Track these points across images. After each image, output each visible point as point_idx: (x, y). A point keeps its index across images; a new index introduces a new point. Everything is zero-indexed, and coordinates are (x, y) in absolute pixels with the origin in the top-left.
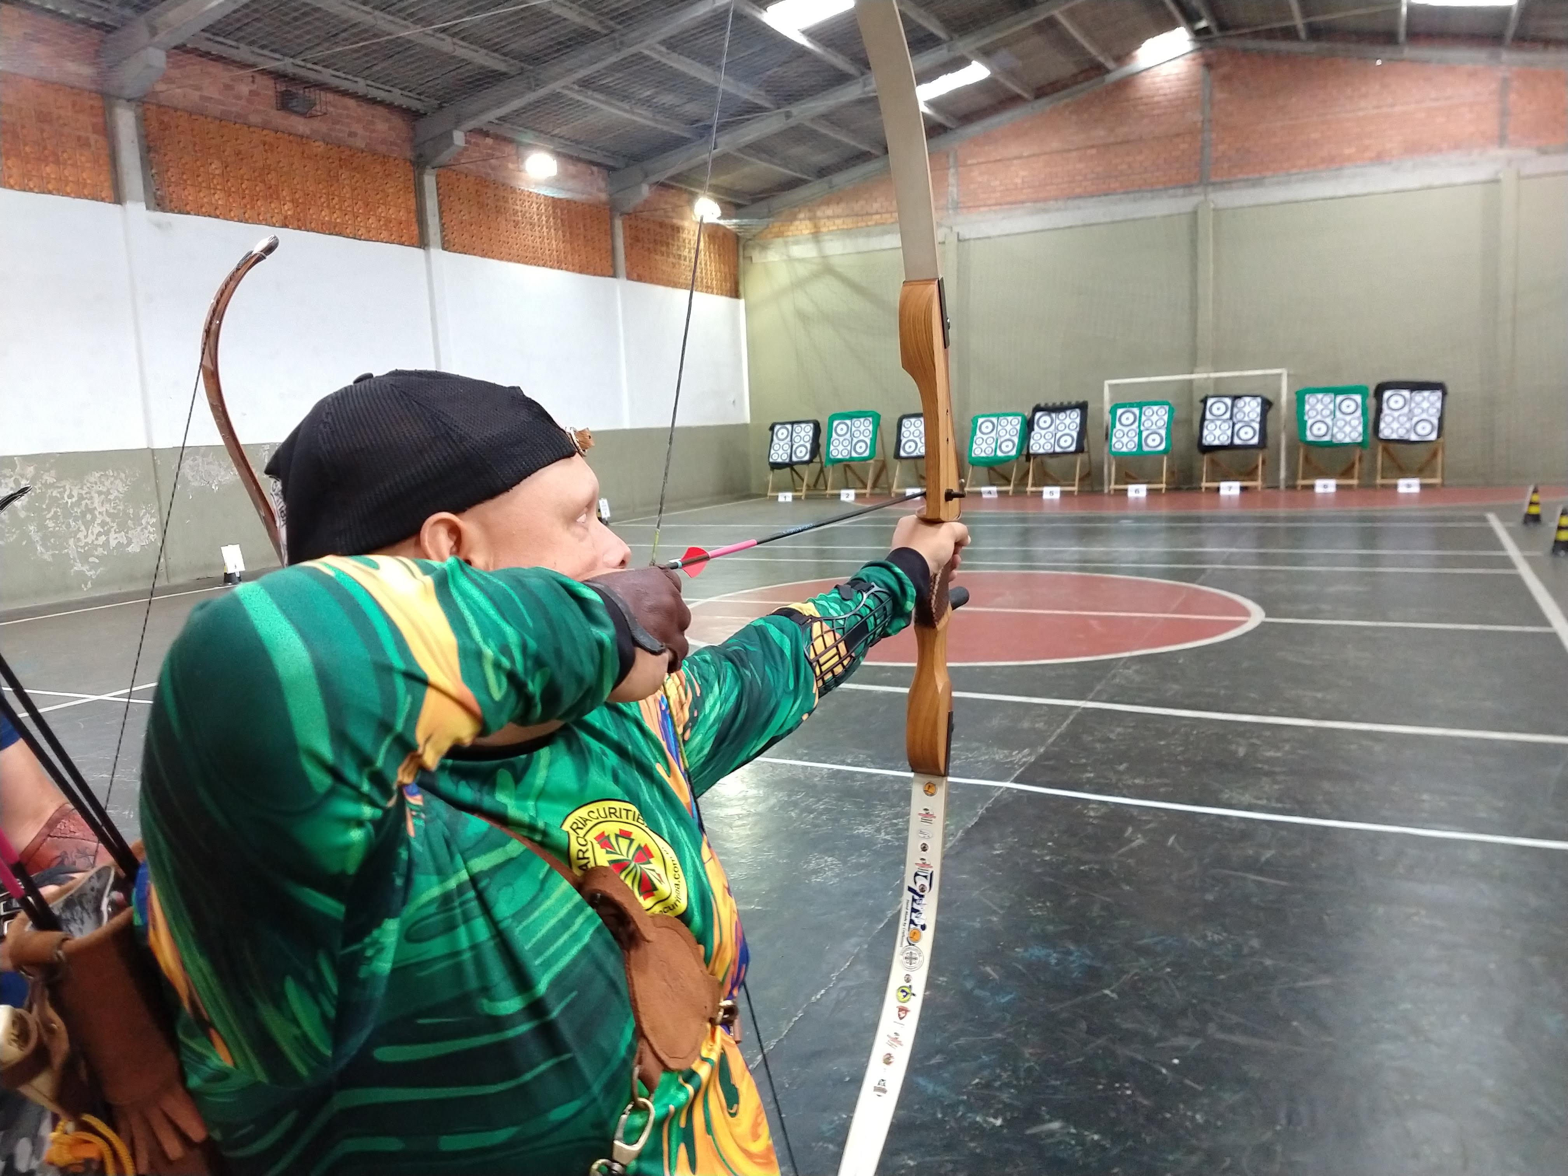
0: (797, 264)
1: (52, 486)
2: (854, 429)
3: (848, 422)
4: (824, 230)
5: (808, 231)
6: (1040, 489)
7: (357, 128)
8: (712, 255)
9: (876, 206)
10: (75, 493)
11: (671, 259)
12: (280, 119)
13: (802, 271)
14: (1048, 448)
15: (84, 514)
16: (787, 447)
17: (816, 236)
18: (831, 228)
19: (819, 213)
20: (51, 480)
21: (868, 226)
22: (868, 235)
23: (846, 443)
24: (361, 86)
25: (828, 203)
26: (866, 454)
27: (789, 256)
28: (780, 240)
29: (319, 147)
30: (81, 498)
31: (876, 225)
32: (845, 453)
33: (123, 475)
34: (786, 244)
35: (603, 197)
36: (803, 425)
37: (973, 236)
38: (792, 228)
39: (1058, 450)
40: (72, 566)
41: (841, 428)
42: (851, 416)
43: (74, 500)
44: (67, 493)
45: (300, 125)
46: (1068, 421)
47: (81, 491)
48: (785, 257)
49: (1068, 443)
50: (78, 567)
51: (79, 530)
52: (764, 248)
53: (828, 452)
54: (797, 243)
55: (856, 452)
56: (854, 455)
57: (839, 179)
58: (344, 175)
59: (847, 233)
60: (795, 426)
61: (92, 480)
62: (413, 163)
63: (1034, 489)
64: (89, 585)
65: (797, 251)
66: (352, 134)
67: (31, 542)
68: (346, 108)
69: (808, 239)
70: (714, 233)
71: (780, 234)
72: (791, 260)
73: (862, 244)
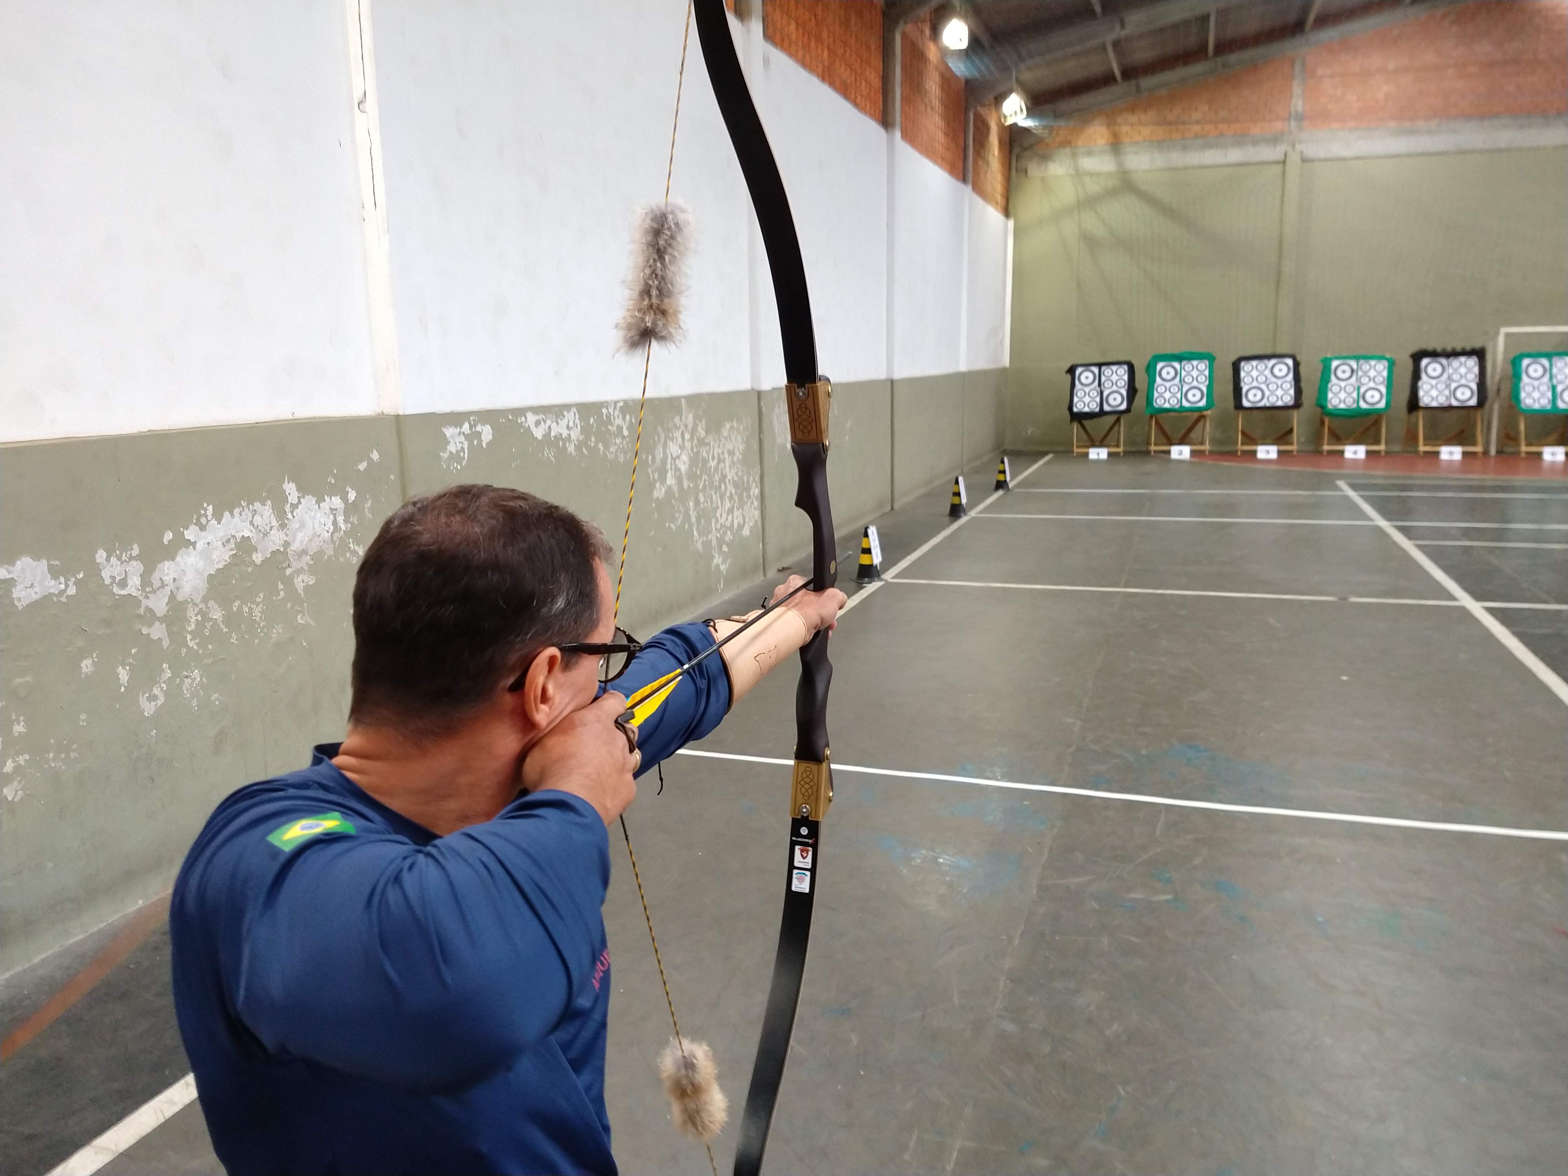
0: (1086, 179)
1: (703, 442)
2: (1183, 373)
3: (1177, 365)
4: (1126, 140)
6: (1435, 449)
9: (1196, 116)
10: (716, 453)
13: (1093, 187)
14: (1442, 401)
15: (720, 483)
16: (1094, 394)
17: (1116, 145)
18: (1135, 138)
19: (1120, 120)
20: (703, 434)
21: (1184, 138)
22: (1185, 148)
23: (1175, 389)
25: (1132, 109)
26: (1203, 403)
27: (1077, 170)
28: (1068, 150)
30: (719, 460)
31: (1196, 136)
32: (1174, 402)
33: (742, 427)
34: (1074, 155)
36: (1114, 368)
37: (1321, 154)
38: (1083, 136)
39: (1455, 403)
40: (713, 558)
41: (1166, 370)
42: (1180, 358)
43: (715, 462)
44: (711, 452)
46: (1463, 370)
47: (719, 450)
48: (1071, 171)
49: (1467, 396)
50: (716, 559)
51: (717, 507)
52: (1045, 158)
53: (1149, 400)
54: (1090, 154)
55: (1187, 400)
56: (1185, 404)
57: (1147, 82)
58: (853, 18)
59: (1160, 144)
60: (1103, 368)
61: (725, 434)
63: (1428, 449)
64: (722, 585)
65: (1088, 163)
67: (691, 528)
69: (1104, 150)
71: (1066, 143)
72: (1079, 174)
73: (1177, 158)
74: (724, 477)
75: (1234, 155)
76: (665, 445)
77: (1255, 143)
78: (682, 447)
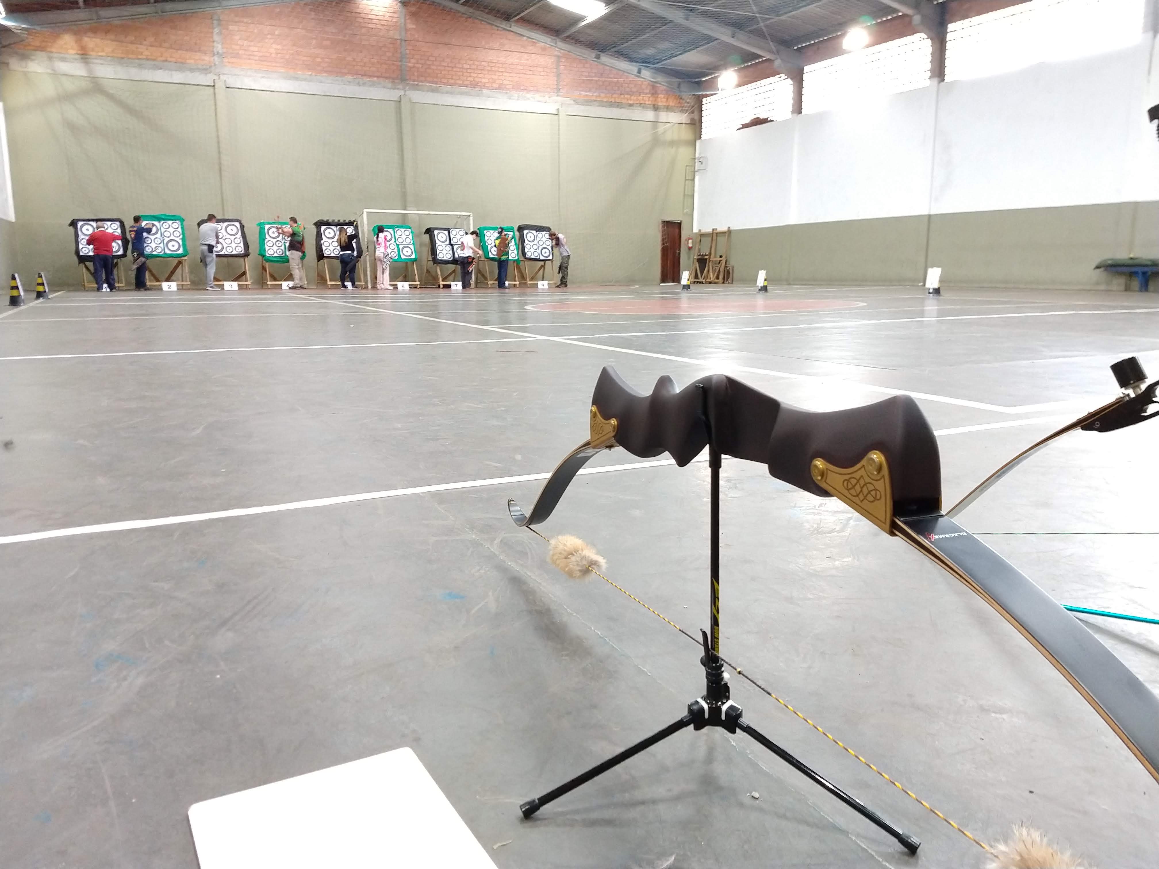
0: (64, 79)
4: (93, 54)
5: (74, 52)
17: (84, 56)
18: (100, 54)
19: (85, 37)
21: (138, 59)
22: (140, 66)
23: (159, 242)
25: (94, 31)
26: (180, 251)
27: (54, 70)
28: (42, 54)
31: (147, 59)
32: (160, 251)
34: (50, 59)
48: (50, 71)
52: (21, 56)
54: (63, 59)
55: (169, 249)
56: (168, 252)
57: (105, 12)
59: (121, 60)
65: (63, 66)
69: (76, 59)
71: (42, 48)
72: (56, 74)
73: (134, 73)
75: (178, 77)
77: (192, 70)
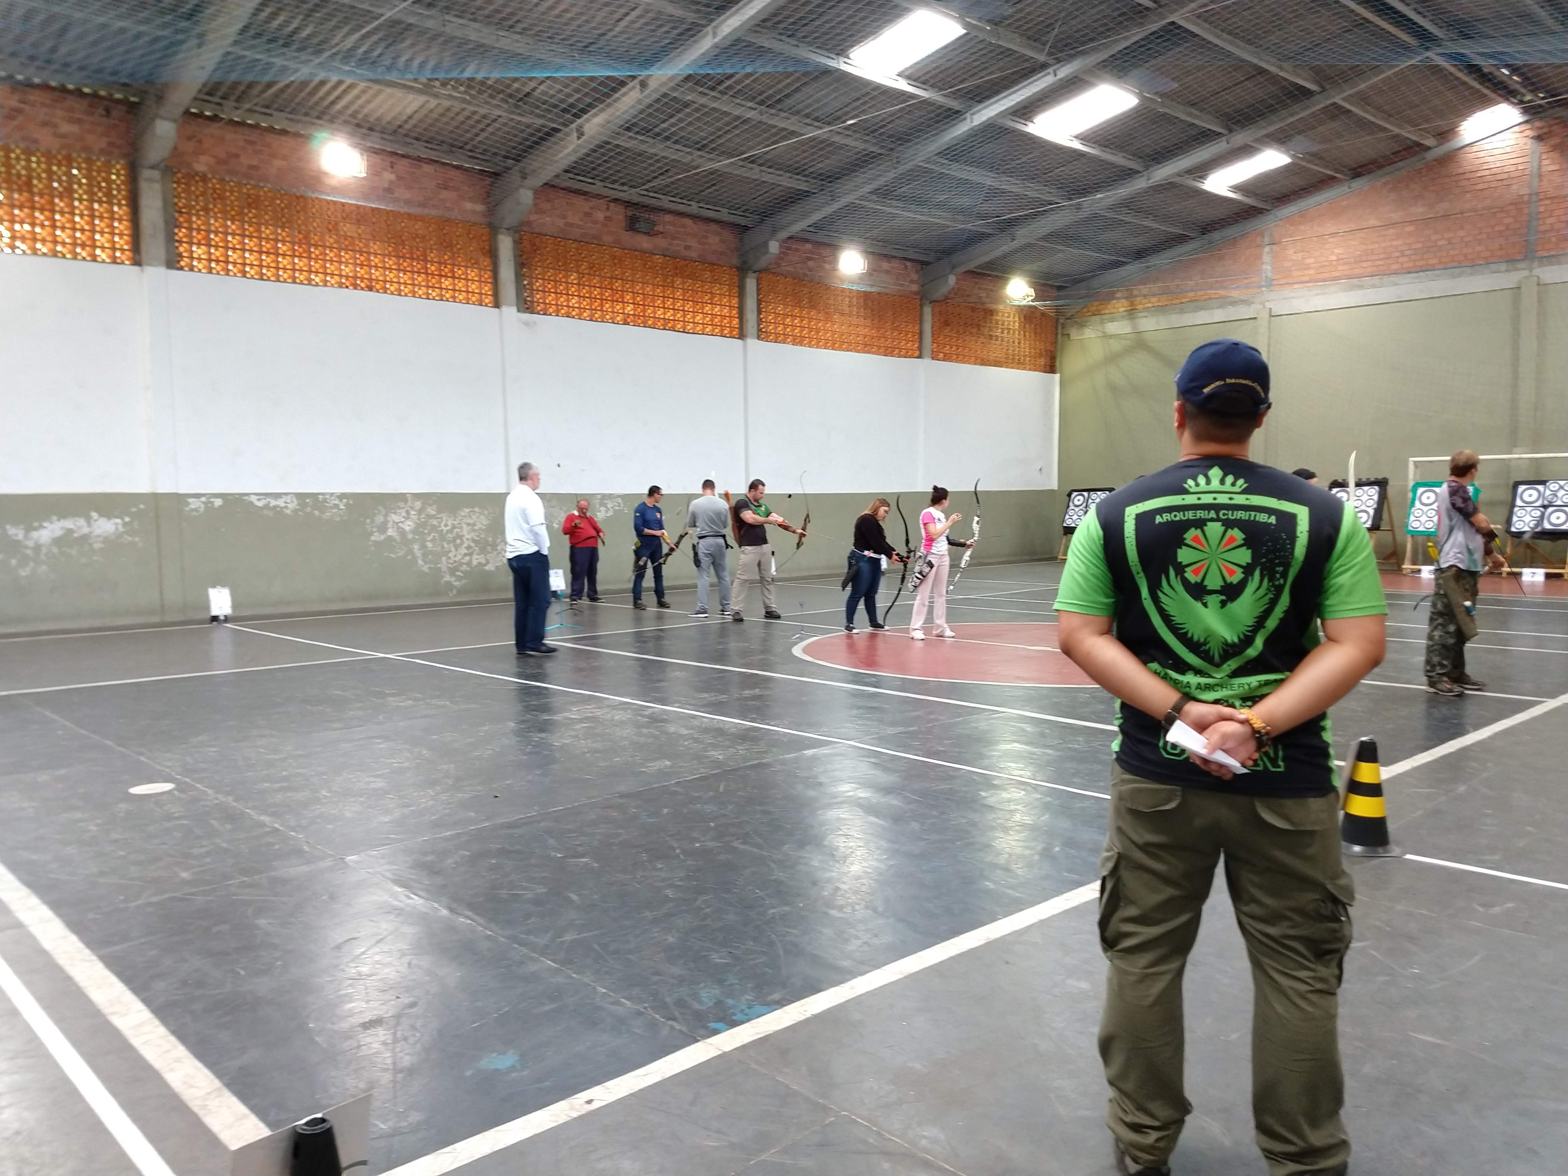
0: (1112, 341)
1: (433, 517)
5: (1124, 309)
7: (693, 242)
8: (1027, 334)
9: (1188, 286)
10: (449, 523)
11: (982, 339)
12: (629, 239)
15: (454, 539)
18: (1146, 306)
20: (433, 513)
21: (1181, 304)
22: (1182, 311)
24: (694, 208)
25: (1144, 282)
28: (1097, 318)
29: (658, 259)
30: (454, 527)
31: (1190, 301)
33: (486, 512)
35: (915, 288)
36: (1097, 493)
37: (1286, 311)
38: (1109, 306)
40: (443, 577)
43: (448, 528)
44: (444, 523)
45: (645, 242)
46: (1365, 498)
47: (455, 523)
50: (447, 578)
51: (450, 551)
57: (1155, 260)
58: (678, 281)
59: (1161, 310)
60: (1092, 493)
61: (463, 514)
62: (738, 269)
64: (455, 592)
65: (1112, 327)
66: (687, 248)
67: (415, 559)
68: (684, 226)
69: (1123, 317)
70: (1028, 314)
71: (1097, 313)
73: (1176, 320)
74: (461, 537)
75: (1219, 315)
76: (386, 516)
77: (1234, 303)
78: (408, 517)
